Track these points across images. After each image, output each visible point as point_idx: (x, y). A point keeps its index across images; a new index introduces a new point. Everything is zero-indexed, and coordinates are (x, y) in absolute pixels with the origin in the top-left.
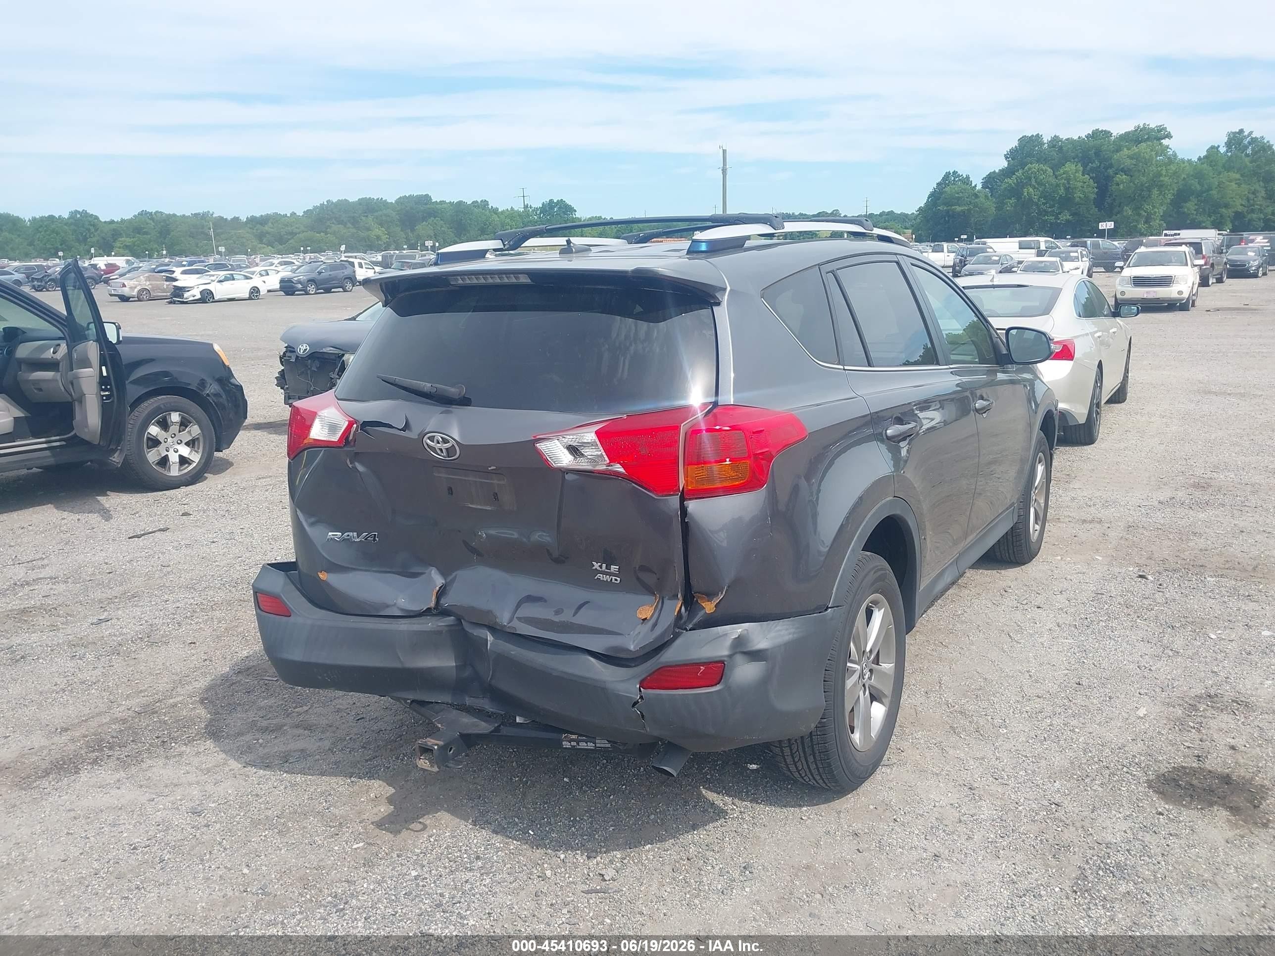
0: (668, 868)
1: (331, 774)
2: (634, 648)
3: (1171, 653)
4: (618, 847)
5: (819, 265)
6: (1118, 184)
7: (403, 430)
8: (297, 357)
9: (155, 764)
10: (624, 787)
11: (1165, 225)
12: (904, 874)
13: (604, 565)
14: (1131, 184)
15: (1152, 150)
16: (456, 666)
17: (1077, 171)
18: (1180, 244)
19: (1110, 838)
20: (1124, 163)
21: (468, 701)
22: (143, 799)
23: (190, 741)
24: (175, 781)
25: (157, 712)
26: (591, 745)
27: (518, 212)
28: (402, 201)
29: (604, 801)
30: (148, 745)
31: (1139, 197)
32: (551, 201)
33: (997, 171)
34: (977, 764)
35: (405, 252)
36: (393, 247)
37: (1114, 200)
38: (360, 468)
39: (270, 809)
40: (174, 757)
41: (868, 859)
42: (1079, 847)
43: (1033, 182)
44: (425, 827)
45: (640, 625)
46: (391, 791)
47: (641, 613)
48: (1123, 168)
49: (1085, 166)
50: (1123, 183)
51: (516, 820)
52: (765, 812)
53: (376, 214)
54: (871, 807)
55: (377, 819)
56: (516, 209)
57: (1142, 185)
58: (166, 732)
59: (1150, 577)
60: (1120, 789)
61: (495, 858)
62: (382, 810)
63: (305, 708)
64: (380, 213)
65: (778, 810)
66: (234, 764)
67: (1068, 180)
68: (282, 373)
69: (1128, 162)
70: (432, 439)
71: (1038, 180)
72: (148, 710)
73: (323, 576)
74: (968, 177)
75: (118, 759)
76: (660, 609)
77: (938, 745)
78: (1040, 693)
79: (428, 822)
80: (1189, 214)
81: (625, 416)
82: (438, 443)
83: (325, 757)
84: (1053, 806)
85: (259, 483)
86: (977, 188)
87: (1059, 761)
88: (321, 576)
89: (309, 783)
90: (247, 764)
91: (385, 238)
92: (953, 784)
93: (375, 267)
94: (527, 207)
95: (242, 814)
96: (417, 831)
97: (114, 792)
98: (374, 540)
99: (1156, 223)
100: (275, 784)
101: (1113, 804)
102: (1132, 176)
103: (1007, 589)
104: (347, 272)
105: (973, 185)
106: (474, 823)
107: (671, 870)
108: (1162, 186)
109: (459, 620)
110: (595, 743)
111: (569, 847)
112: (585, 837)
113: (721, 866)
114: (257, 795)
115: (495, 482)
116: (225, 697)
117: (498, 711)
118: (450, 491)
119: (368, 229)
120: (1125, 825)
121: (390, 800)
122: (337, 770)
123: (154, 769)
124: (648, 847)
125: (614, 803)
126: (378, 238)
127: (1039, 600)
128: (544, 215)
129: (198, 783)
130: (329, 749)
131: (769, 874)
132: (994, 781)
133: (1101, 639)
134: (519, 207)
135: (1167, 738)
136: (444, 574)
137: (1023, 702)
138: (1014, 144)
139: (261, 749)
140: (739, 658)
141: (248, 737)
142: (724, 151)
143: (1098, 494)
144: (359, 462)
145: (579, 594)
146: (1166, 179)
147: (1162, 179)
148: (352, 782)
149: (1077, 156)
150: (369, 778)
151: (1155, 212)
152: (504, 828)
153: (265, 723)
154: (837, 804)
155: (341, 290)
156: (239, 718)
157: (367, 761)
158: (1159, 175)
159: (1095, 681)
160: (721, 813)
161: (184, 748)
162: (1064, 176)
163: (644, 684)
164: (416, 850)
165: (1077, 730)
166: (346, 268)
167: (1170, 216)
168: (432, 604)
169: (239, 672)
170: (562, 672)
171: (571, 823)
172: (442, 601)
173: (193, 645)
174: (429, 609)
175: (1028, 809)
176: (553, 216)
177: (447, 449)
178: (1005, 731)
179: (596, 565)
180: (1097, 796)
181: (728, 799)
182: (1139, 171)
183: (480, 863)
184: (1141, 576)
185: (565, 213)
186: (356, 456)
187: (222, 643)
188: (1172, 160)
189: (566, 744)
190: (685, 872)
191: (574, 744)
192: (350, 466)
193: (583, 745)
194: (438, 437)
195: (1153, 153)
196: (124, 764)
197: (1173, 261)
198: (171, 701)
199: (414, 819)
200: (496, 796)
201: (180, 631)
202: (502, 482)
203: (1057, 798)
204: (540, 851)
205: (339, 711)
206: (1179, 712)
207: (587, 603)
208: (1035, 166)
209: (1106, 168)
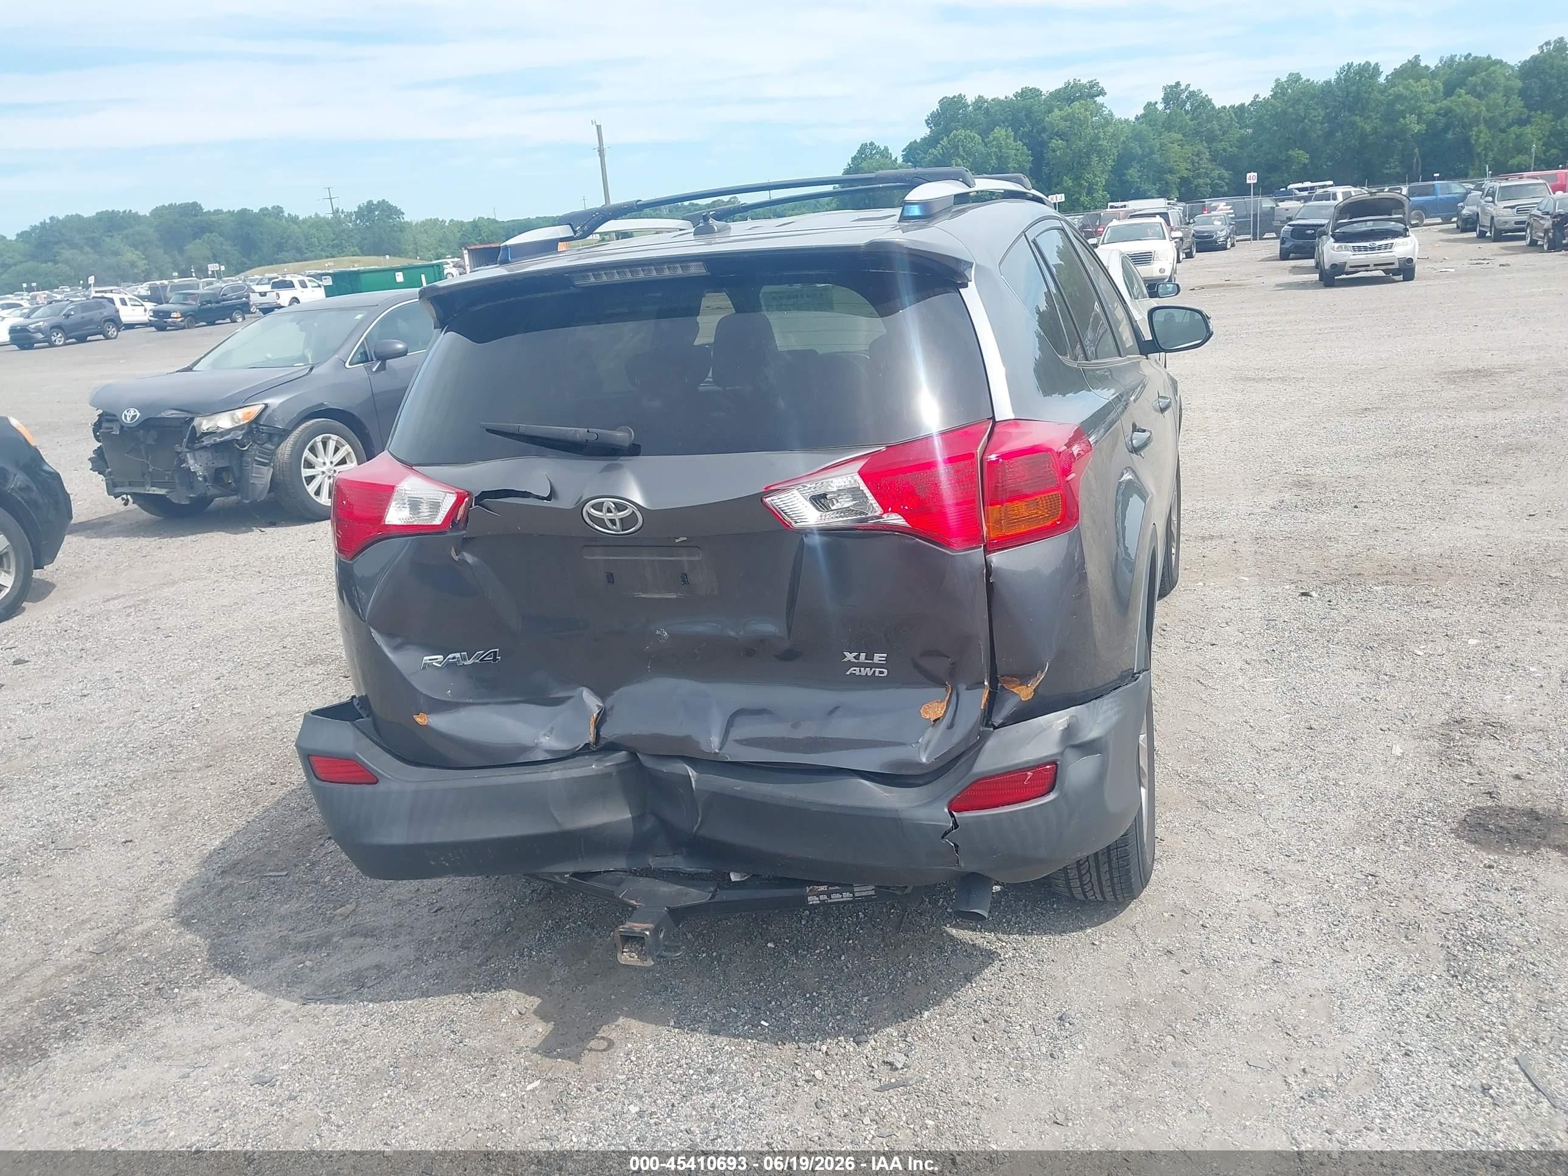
0: (967, 1039)
1: (438, 993)
2: (927, 759)
3: (1387, 678)
4: (887, 1023)
5: (1024, 232)
6: (1054, 151)
7: (548, 498)
8: (122, 427)
9: (163, 1023)
10: (851, 942)
11: (1108, 196)
12: (1254, 991)
13: (863, 655)
14: (1068, 150)
15: (1086, 110)
16: (633, 818)
17: (1007, 137)
18: (1153, 215)
19: (1453, 906)
20: (1058, 126)
21: (653, 862)
22: (173, 1075)
23: (199, 983)
24: (208, 1043)
25: (124, 948)
26: (847, 896)
27: (324, 218)
28: (158, 212)
29: (835, 965)
30: (137, 998)
31: (1077, 166)
32: (370, 203)
33: (918, 141)
34: (1256, 842)
35: (176, 281)
36: (156, 275)
37: (1052, 170)
38: (469, 558)
39: (375, 1057)
40: (187, 1007)
41: (1201, 981)
42: (1427, 922)
43: (962, 153)
44: (611, 1044)
45: (930, 729)
46: (537, 1001)
47: (927, 713)
48: (1058, 132)
49: (1016, 131)
50: (1060, 149)
51: (734, 1010)
52: (1043, 943)
53: (125, 232)
54: (1166, 915)
55: (536, 1043)
56: (322, 216)
57: (1080, 151)
58: (154, 975)
59: (1314, 594)
60: (1429, 846)
61: (734, 1067)
62: (540, 1030)
63: (350, 907)
64: (130, 231)
65: (1058, 938)
66: (285, 1004)
67: (1000, 147)
68: (99, 452)
69: (1062, 124)
70: (598, 507)
71: (967, 149)
72: (109, 947)
73: (420, 719)
74: (886, 149)
75: (101, 1025)
76: (954, 703)
77: (1198, 824)
78: (1276, 745)
79: (613, 1036)
80: (1133, 182)
81: (883, 448)
82: (609, 511)
83: (416, 970)
84: (1370, 878)
85: (111, 605)
86: (898, 162)
87: (1345, 822)
88: (418, 720)
89: (412, 1010)
90: (306, 1000)
91: (142, 264)
92: (1243, 870)
93: (144, 303)
94: (338, 211)
95: (337, 1072)
96: (604, 1050)
97: (119, 1074)
98: (495, 659)
99: (1099, 194)
100: (364, 1021)
101: (1434, 864)
102: (1067, 141)
103: (1164, 627)
104: (106, 313)
105: (893, 158)
106: (678, 1025)
107: (972, 1040)
108: (1100, 151)
109: (633, 754)
110: (853, 893)
111: (825, 1035)
112: (838, 1017)
113: (1030, 1023)
114: (345, 1041)
115: (685, 558)
116: (219, 910)
117: (700, 870)
118: (610, 578)
119: (116, 253)
120: (1461, 887)
121: (542, 1014)
122: (441, 985)
123: (166, 1031)
124: (926, 1014)
125: (849, 965)
126: (133, 265)
127: (1208, 636)
128: (361, 221)
129: (244, 1039)
130: (417, 959)
131: (1094, 1021)
132: (1286, 858)
133: (1303, 672)
134: (326, 213)
135: (1442, 778)
136: (601, 694)
137: (1262, 760)
138: (935, 107)
139: (314, 974)
140: (1070, 754)
141: (286, 961)
142: (599, 128)
143: (1200, 505)
144: (468, 552)
145: (825, 697)
146: (1105, 143)
147: (1100, 143)
148: (475, 998)
149: (1006, 119)
150: (497, 989)
151: (1097, 182)
152: (723, 1025)
153: (301, 938)
154: (1123, 917)
155: (101, 337)
156: (257, 937)
157: (479, 966)
158: (1097, 138)
159: (1325, 722)
160: (990, 956)
161: (195, 993)
162: (995, 143)
163: (955, 806)
164: (619, 1077)
165: (1341, 783)
166: (105, 307)
167: (1113, 185)
168: (591, 738)
169: (223, 872)
170: (825, 805)
171: (809, 1002)
172: (603, 732)
173: (130, 844)
174: (587, 745)
175: (1345, 886)
176: (373, 221)
177: (621, 520)
178: (1263, 797)
179: (850, 656)
180: (1409, 858)
181: (991, 936)
182: (1075, 134)
183: (717, 1078)
184: (1303, 594)
185: (389, 217)
186: (465, 543)
187: (174, 835)
188: (1108, 121)
189: (813, 900)
190: (991, 1039)
191: (823, 897)
192: (456, 558)
193: (836, 897)
194: (609, 502)
195: (1088, 113)
196: (115, 1029)
197: (1150, 234)
198: (139, 928)
199: (592, 1034)
200: (688, 983)
201: (99, 826)
202: (696, 558)
203: (1369, 868)
204: (789, 1048)
205: (400, 903)
206: (1436, 745)
207: (837, 708)
208: (961, 133)
209: (1039, 133)
